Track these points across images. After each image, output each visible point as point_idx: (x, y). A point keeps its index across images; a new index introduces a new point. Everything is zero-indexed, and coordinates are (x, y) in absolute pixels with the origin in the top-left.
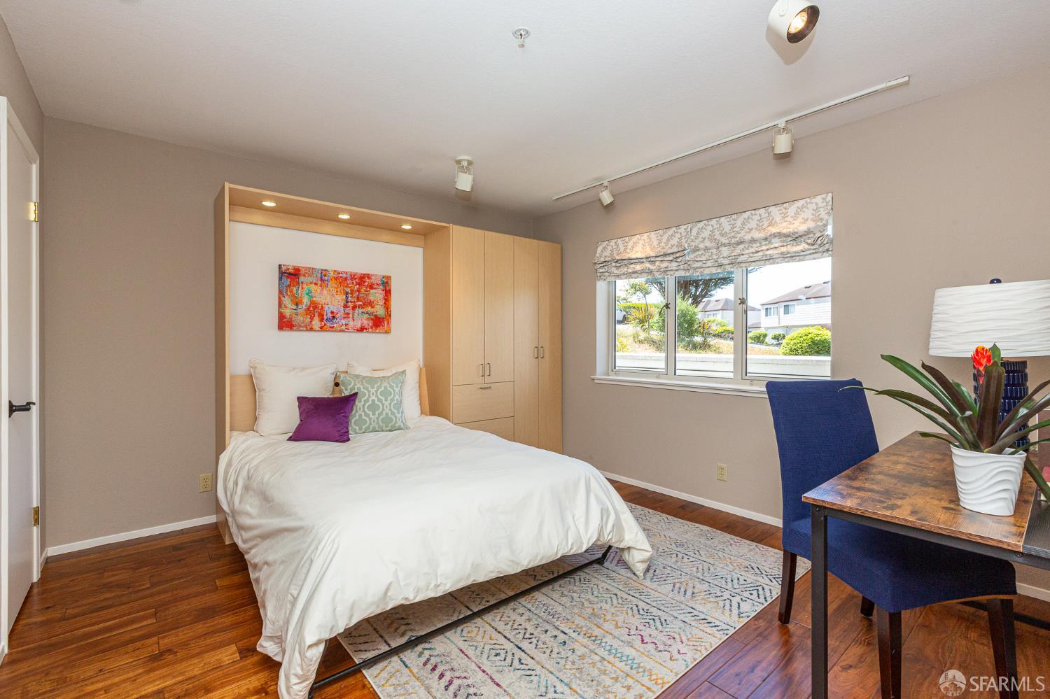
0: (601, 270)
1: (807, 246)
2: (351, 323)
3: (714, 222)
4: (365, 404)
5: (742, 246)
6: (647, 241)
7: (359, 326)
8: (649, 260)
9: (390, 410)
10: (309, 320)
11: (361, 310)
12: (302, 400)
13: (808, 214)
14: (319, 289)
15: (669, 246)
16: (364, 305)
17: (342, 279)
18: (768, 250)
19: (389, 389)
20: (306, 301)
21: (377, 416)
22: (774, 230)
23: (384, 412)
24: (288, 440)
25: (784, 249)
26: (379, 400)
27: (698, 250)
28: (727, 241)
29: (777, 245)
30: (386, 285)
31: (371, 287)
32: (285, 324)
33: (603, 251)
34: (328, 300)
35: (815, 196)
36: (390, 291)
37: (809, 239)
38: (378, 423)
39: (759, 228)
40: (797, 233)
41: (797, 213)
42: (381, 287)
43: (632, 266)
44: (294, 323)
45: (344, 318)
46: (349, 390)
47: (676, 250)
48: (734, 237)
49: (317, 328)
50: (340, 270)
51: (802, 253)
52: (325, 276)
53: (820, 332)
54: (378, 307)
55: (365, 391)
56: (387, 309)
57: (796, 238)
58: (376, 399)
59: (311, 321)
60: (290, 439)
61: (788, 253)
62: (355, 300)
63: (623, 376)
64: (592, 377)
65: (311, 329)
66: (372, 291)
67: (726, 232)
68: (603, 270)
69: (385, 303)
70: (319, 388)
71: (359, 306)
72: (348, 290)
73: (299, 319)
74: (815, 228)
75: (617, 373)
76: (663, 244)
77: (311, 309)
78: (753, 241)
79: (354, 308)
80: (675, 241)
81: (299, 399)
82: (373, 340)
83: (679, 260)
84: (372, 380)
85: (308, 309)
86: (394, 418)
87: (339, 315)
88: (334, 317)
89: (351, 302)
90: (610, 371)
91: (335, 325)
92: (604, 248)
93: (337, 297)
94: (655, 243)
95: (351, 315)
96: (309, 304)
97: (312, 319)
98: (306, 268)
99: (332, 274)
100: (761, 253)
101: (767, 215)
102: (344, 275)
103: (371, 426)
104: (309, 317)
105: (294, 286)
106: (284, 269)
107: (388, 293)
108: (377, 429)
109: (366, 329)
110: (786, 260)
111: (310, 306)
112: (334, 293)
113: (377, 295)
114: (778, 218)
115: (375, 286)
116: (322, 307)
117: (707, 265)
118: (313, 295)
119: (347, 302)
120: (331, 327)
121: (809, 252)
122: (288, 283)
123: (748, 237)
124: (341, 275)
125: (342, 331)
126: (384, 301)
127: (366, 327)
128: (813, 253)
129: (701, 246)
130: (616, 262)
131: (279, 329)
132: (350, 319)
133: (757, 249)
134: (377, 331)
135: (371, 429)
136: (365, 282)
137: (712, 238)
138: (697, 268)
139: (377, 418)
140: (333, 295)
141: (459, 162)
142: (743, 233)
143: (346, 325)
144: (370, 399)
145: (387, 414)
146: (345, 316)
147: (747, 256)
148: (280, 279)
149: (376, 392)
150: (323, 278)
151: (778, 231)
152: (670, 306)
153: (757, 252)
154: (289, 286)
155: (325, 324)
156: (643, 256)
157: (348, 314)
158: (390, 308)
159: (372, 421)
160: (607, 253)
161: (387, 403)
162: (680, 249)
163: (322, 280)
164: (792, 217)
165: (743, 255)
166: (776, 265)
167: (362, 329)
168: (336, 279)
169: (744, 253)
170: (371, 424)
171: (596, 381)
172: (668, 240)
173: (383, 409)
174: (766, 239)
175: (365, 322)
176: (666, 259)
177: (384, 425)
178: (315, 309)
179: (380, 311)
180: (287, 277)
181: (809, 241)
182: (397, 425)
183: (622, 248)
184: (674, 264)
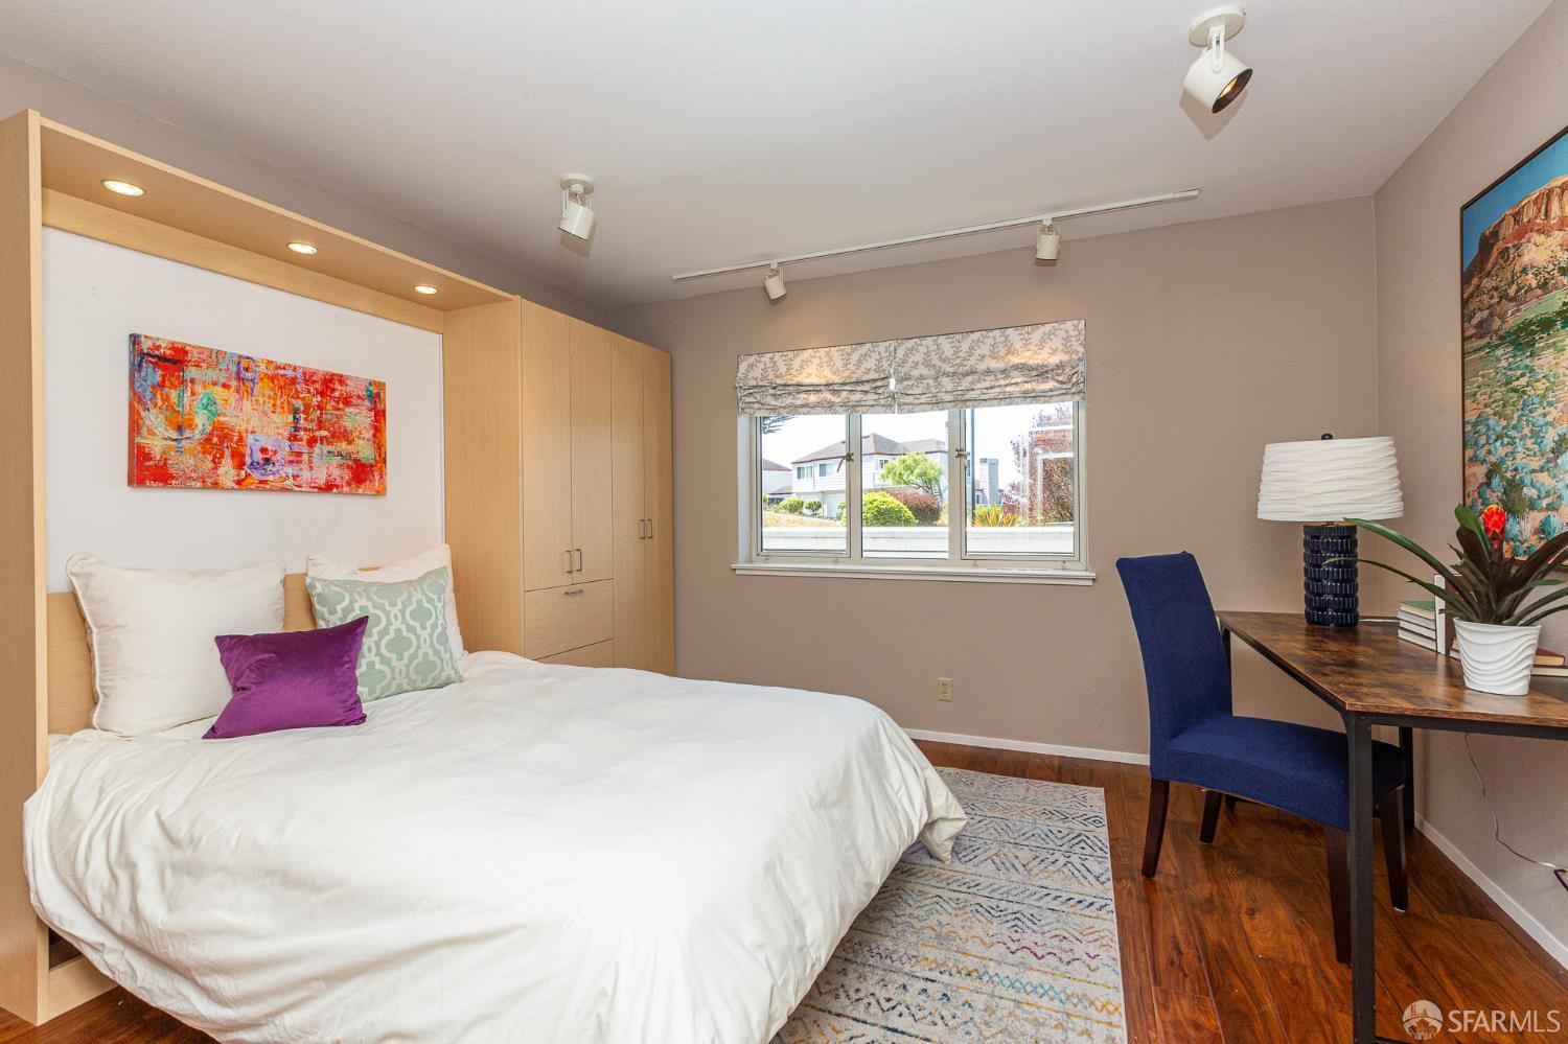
0: (748, 399)
1: (1057, 385)
2: (306, 475)
3: (929, 341)
4: (380, 639)
5: (970, 378)
6: (825, 359)
7: (322, 481)
8: (831, 388)
9: (432, 646)
10: (211, 465)
11: (326, 448)
12: (229, 645)
13: (1057, 343)
14: (232, 397)
15: (863, 369)
16: (333, 436)
17: (284, 381)
18: (1006, 385)
19: (426, 605)
20: (202, 421)
21: (406, 661)
22: (1015, 360)
23: (421, 652)
24: (205, 737)
25: (1028, 386)
26: (411, 629)
27: (907, 379)
28: (952, 370)
29: (1019, 380)
30: (376, 399)
31: (347, 401)
32: (147, 470)
33: (752, 369)
34: (255, 422)
35: (1064, 321)
36: (384, 412)
37: (1058, 375)
38: (407, 676)
39: (994, 356)
40: (1046, 366)
41: (1043, 341)
42: (367, 403)
43: (802, 396)
44: (172, 471)
45: (291, 462)
46: (340, 614)
47: (876, 376)
48: (961, 365)
49: (229, 483)
50: (281, 360)
51: (1050, 393)
52: (247, 370)
53: (886, 499)
54: (361, 442)
55: (378, 612)
56: (380, 449)
57: (1042, 372)
58: (404, 628)
59: (216, 468)
60: (213, 733)
61: (1034, 391)
62: (314, 426)
63: (777, 562)
64: (733, 566)
65: (216, 485)
66: (349, 410)
67: (947, 357)
68: (751, 399)
69: (374, 436)
70: (260, 615)
71: (322, 438)
72: (299, 404)
73: (187, 461)
74: (1069, 361)
75: (767, 558)
76: (851, 367)
77: (215, 440)
78: (988, 372)
79: (312, 442)
80: (871, 363)
81: (220, 640)
82: (351, 507)
83: (880, 391)
84: (389, 590)
85: (208, 440)
86: (439, 663)
87: (278, 456)
88: (267, 461)
89: (306, 430)
90: (754, 553)
91: (271, 478)
92: (751, 366)
93: (274, 417)
94: (839, 364)
95: (305, 457)
96: (209, 429)
97: (216, 463)
98: (202, 350)
99: (262, 368)
100: (998, 390)
101: (1003, 339)
102: (290, 373)
103: (394, 683)
104: (210, 458)
105: (173, 386)
106: (146, 345)
107: (379, 415)
108: (405, 687)
109: (337, 487)
110: (1028, 400)
111: (211, 434)
112: (268, 408)
113: (357, 419)
114: (1018, 345)
115: (354, 401)
116: (241, 439)
117: (921, 401)
118: (220, 409)
119: (297, 429)
120: (261, 482)
121: (1057, 393)
122: (158, 379)
123: (981, 367)
124: (282, 372)
125: (285, 490)
126: (372, 432)
127: (338, 482)
128: (1063, 394)
129: (915, 373)
130: (774, 388)
131: (130, 483)
132: (305, 466)
133: (993, 383)
134: (360, 491)
135: (393, 689)
136: (333, 390)
137: (927, 363)
138: (905, 404)
139: (407, 666)
140: (265, 413)
141: (566, 184)
142: (973, 361)
143: (295, 477)
144: (392, 629)
145: (426, 655)
146: (295, 459)
147: (979, 392)
148: (135, 368)
149: (403, 612)
150: (242, 374)
151: (1023, 361)
152: (853, 457)
153: (992, 388)
154: (162, 385)
155: (247, 475)
156: (823, 381)
157: (299, 454)
158: (385, 447)
159: (397, 672)
160: (757, 372)
161: (424, 634)
162: (883, 376)
163: (239, 379)
164: (1036, 345)
165: (973, 390)
166: (1013, 407)
167: (328, 487)
168: (272, 378)
169: (975, 387)
170: (393, 679)
171: (738, 572)
172: (860, 361)
173: (419, 647)
174: (1004, 371)
175: (336, 473)
176: (859, 388)
177: (420, 679)
178: (222, 442)
179: (365, 451)
180: (155, 365)
181: (1060, 379)
182: (444, 675)
183: (782, 368)
184: (872, 396)
